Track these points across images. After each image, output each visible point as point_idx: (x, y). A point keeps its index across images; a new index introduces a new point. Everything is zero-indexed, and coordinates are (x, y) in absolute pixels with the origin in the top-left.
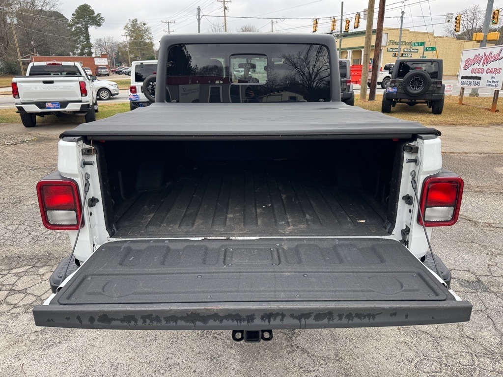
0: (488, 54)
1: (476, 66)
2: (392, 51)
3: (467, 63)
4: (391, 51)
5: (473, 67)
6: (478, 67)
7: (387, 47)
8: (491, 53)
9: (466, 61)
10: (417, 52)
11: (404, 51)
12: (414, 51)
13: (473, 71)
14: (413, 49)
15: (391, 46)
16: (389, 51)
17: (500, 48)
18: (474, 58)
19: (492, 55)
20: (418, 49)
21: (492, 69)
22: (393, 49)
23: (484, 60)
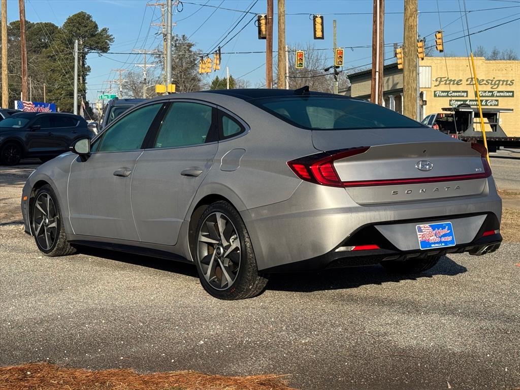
2: (447, 96)
4: (443, 96)
7: (434, 89)
10: (513, 96)
11: (476, 96)
12: (502, 94)
14: (499, 92)
15: (443, 87)
16: (439, 96)
20: (513, 92)
22: (448, 92)
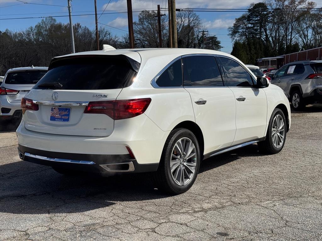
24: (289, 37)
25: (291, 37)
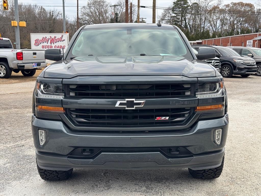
0: (53, 38)
1: (45, 44)
3: (37, 42)
5: (42, 44)
6: (47, 45)
8: (55, 37)
9: (36, 40)
13: (43, 47)
17: (61, 35)
18: (42, 39)
19: (57, 38)
21: (58, 46)
23: (51, 41)
24: (203, 26)
25: (204, 26)
